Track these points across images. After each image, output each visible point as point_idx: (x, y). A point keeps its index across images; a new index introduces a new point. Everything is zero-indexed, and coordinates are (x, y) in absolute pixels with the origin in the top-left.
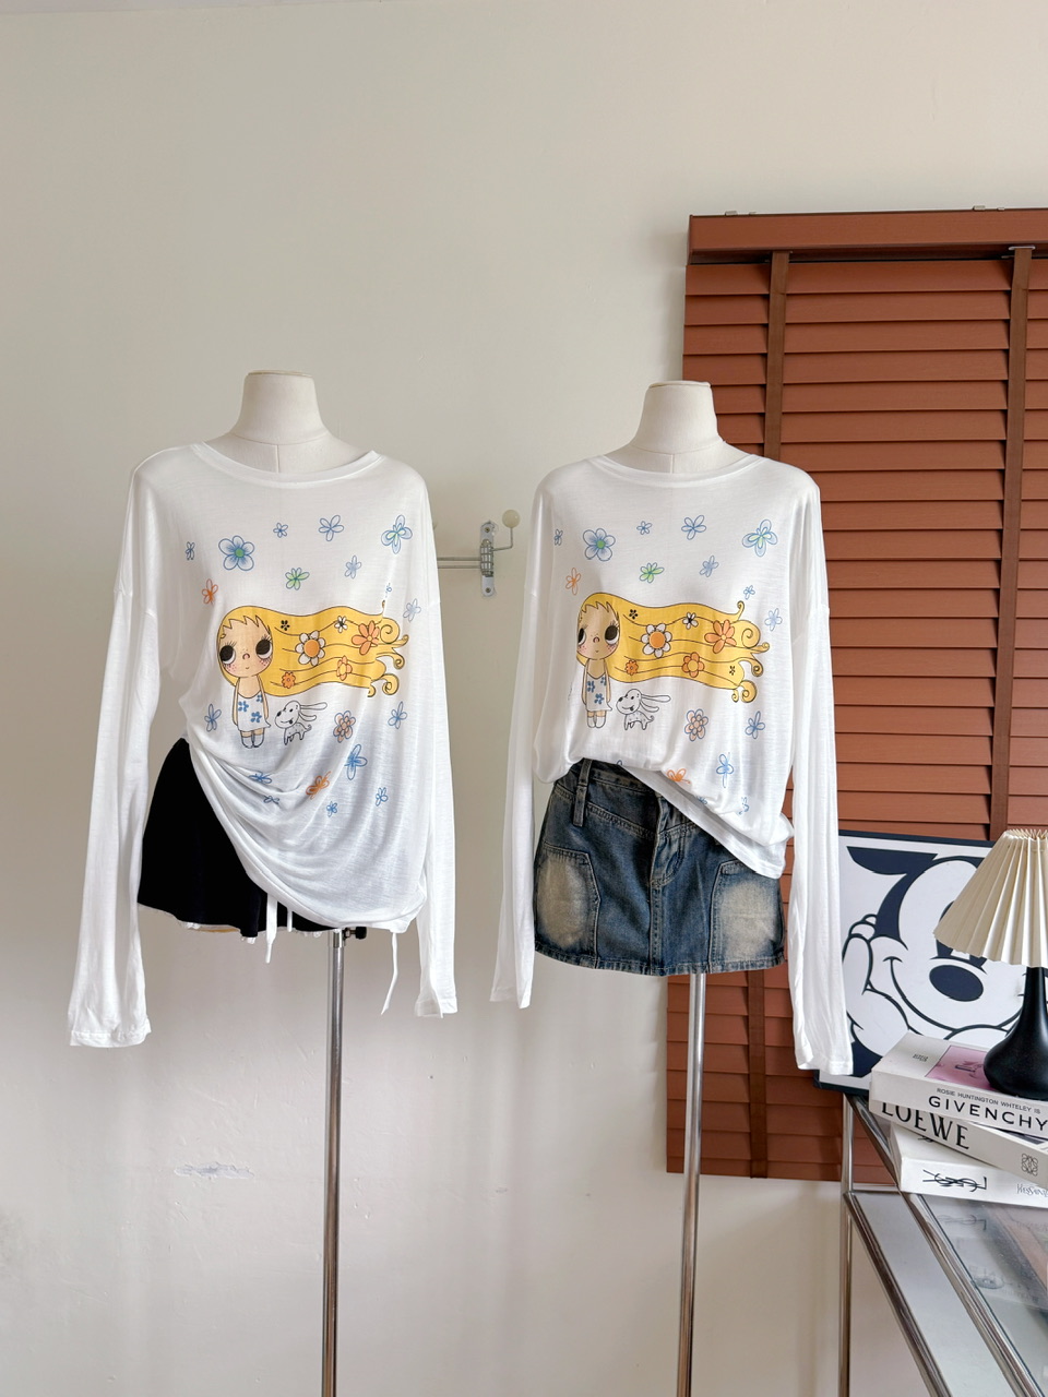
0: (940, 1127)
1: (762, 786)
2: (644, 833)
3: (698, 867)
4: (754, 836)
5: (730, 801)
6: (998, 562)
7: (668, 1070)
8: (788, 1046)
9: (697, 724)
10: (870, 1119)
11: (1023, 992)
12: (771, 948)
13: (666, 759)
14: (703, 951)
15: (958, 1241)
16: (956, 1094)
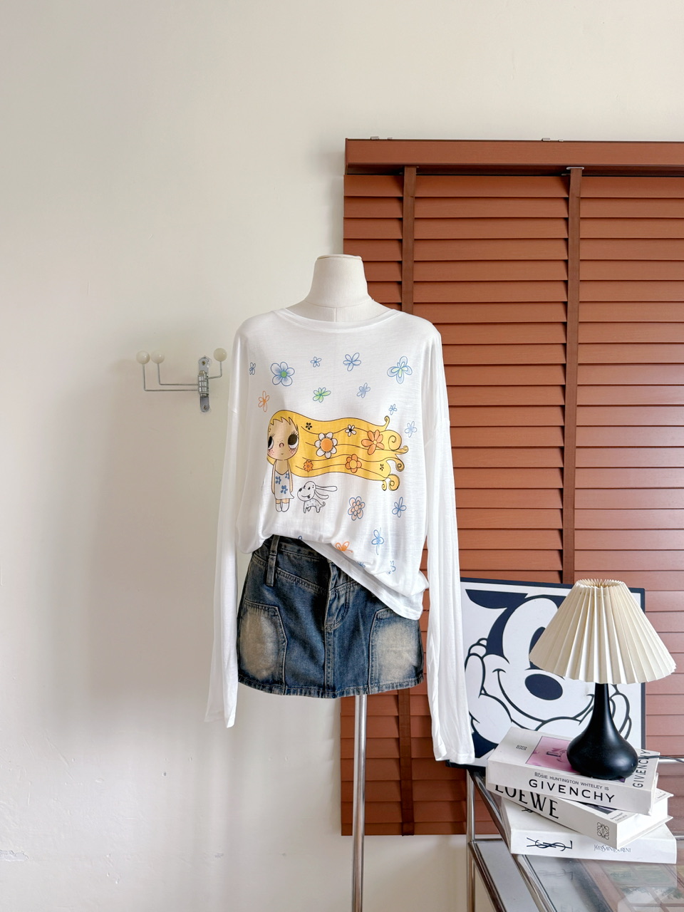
0: (537, 801)
1: (405, 552)
2: (319, 590)
3: (360, 614)
4: (400, 590)
5: (382, 564)
6: (563, 387)
7: (341, 759)
9: (357, 508)
12: (414, 671)
13: (335, 534)
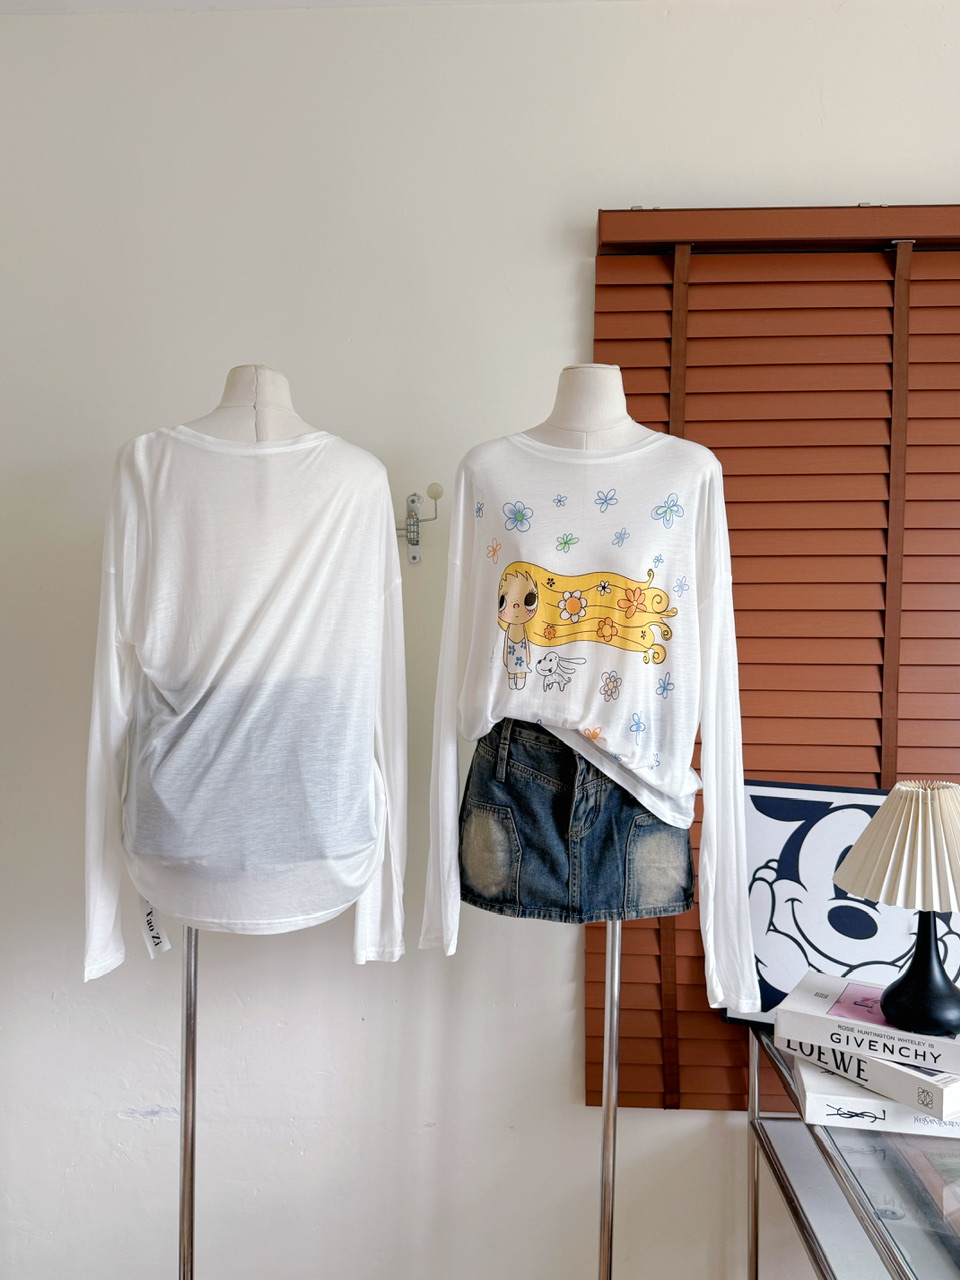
0: (841, 1061)
1: (672, 742)
2: (562, 787)
3: (614, 820)
4: (666, 789)
5: (642, 757)
6: (885, 531)
7: (586, 1008)
8: (700, 985)
9: (611, 685)
10: (776, 1052)
11: (916, 931)
12: (682, 894)
13: (583, 718)
14: (619, 899)
15: (859, 1170)
16: (856, 1031)
